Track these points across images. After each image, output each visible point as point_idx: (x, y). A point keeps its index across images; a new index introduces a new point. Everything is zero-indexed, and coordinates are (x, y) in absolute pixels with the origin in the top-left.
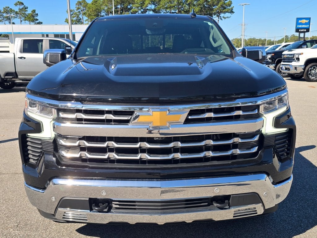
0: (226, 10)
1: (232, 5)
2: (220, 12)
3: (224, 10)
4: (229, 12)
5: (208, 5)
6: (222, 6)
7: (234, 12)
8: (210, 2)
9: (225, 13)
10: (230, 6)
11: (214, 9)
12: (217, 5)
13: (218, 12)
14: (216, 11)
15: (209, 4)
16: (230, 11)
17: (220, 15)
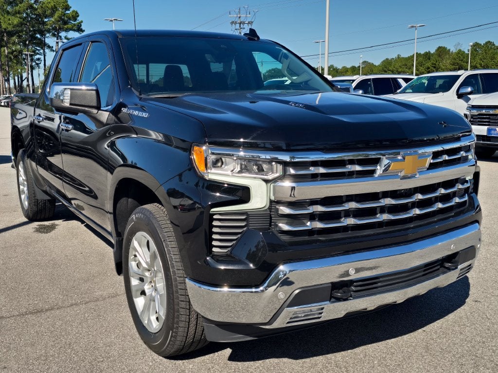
0: (69, 26)
1: (78, 18)
2: (59, 29)
3: (66, 27)
4: (74, 30)
5: (35, 14)
6: (60, 18)
7: (84, 31)
8: (39, 10)
9: (67, 30)
10: (75, 20)
11: (48, 23)
12: (52, 15)
13: (55, 29)
14: (51, 26)
15: (36, 12)
16: (75, 28)
17: (60, 34)
